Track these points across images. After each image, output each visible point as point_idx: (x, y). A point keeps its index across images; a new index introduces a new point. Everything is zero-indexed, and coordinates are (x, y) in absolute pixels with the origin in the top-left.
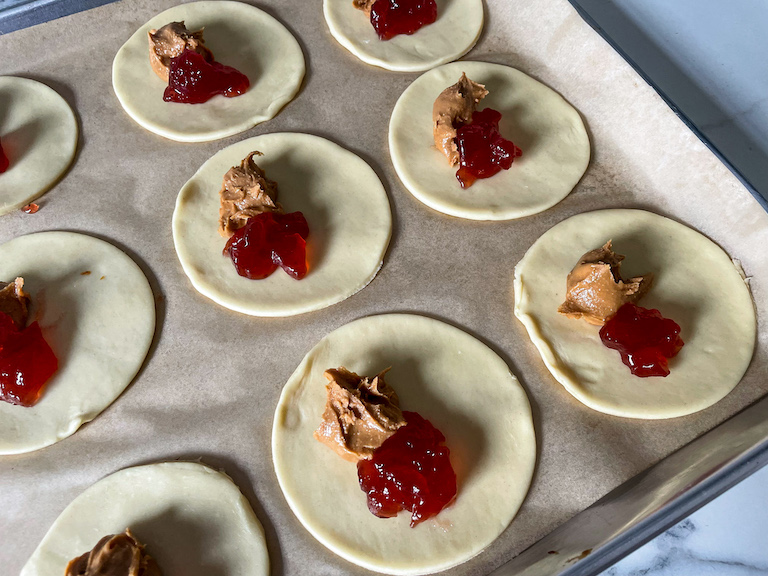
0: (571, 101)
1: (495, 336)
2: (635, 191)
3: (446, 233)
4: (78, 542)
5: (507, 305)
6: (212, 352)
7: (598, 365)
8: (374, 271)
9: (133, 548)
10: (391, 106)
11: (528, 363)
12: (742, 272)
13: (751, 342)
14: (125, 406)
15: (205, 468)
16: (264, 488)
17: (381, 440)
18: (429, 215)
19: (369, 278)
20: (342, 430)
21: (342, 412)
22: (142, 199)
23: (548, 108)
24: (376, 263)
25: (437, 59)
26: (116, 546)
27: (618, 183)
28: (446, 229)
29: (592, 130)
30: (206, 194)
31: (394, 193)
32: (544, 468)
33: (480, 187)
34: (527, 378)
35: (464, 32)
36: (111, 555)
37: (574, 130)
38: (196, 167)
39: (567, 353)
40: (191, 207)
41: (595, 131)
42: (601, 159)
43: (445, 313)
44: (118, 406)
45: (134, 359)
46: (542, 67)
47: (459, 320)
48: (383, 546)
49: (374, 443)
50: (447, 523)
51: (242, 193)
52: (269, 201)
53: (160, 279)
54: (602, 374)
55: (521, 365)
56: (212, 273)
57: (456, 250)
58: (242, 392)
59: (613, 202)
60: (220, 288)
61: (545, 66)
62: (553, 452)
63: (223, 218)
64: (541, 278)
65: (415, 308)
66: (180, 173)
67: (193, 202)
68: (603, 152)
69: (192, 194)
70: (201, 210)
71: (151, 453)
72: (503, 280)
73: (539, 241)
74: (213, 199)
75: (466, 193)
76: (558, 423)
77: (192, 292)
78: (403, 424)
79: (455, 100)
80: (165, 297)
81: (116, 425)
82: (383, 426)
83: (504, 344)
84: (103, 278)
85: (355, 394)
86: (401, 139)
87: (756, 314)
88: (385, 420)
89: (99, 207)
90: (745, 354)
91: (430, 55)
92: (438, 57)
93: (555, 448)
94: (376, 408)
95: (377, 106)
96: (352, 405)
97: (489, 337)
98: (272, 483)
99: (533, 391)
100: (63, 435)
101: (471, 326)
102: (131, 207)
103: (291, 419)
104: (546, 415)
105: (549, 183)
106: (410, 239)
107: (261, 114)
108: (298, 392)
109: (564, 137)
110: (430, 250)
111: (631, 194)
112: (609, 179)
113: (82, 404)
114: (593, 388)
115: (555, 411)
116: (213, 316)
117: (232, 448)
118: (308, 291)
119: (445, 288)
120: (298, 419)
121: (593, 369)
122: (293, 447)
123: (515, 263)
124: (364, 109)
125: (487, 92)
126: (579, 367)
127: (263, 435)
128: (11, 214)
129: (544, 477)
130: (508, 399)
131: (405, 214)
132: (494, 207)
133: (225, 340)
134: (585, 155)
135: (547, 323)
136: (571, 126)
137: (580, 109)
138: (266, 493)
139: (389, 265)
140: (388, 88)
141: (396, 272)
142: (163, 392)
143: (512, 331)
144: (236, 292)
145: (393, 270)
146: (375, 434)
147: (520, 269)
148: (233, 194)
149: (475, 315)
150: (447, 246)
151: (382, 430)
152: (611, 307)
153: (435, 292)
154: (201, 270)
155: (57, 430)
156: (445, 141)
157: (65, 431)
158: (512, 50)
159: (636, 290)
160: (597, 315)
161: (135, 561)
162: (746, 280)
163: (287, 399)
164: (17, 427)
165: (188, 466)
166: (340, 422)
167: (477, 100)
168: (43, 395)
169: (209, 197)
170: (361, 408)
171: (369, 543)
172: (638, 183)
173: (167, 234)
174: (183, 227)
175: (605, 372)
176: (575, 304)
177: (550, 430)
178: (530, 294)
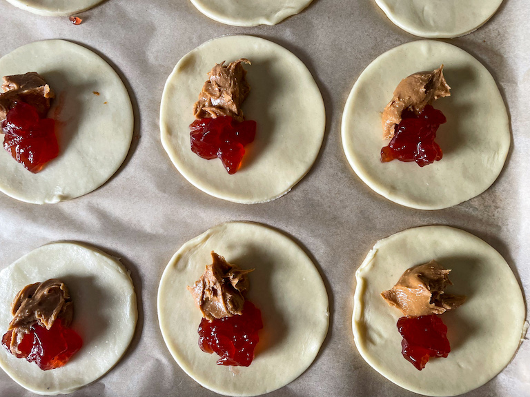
0: (513, 128)
1: (333, 280)
2: (504, 229)
3: (347, 190)
4: (36, 271)
5: (355, 263)
6: (153, 195)
7: (385, 335)
8: (282, 193)
9: (61, 297)
10: (372, 57)
11: (343, 308)
12: (524, 332)
13: (492, 376)
14: (89, 202)
15: (119, 268)
16: (148, 295)
17: (222, 315)
18: (345, 168)
19: (275, 197)
20: (203, 297)
21: (207, 288)
22: (154, 50)
23: (491, 124)
24: (286, 188)
25: (435, 31)
26: (53, 292)
27: (496, 215)
28: (349, 187)
29: (511, 162)
30: (198, 69)
31: (330, 137)
32: (310, 373)
33: (394, 166)
34: (336, 317)
35: (474, 14)
36: (48, 296)
37: (496, 155)
38: (201, 41)
39: (370, 317)
40: (183, 76)
41: (512, 164)
42: (499, 189)
43: (311, 247)
44: (86, 200)
45: (105, 174)
46: (513, 82)
47: (317, 257)
48: (196, 364)
49: (217, 314)
50: (237, 372)
51: (218, 94)
52: (234, 108)
53: (143, 121)
54: (383, 342)
55: (337, 306)
56: (176, 137)
57: (345, 207)
58: (161, 231)
59: (481, 228)
60: (177, 151)
61: (516, 83)
62: (321, 368)
63: (199, 102)
64: (389, 259)
65: (294, 234)
66: (188, 41)
67: (187, 72)
68: (505, 185)
69: (189, 65)
70: (190, 82)
71: (93, 240)
72: (364, 245)
73: (407, 233)
74: (201, 76)
75: (382, 165)
76: (336, 354)
77: (158, 143)
78: (239, 314)
79: (418, 92)
80: (141, 137)
81: (79, 211)
82: (227, 309)
83: (336, 288)
84: (106, 103)
85: (220, 282)
86: (362, 94)
87: (510, 362)
88: (230, 306)
89: (122, 42)
90: (482, 380)
91: (432, 23)
92: (437, 28)
93: (324, 368)
94: (229, 296)
95: (361, 52)
96: (215, 287)
97: (330, 278)
98: (154, 295)
99: (334, 327)
100: (47, 201)
101: (323, 265)
102: (144, 53)
103: (181, 264)
104: (332, 345)
105: (446, 190)
106: (320, 181)
107: (268, 17)
108: (192, 250)
109: (485, 158)
110: (328, 197)
111: (499, 228)
112: (493, 208)
113: (64, 189)
114: (372, 347)
115: (339, 346)
116: (164, 167)
117: (140, 262)
118: (232, 185)
119: (321, 231)
120: (185, 266)
121: (380, 336)
122: (174, 282)
123: (380, 238)
124: (349, 50)
125: (449, 95)
126: (373, 329)
127: (161, 264)
128: (62, 18)
129: (307, 378)
130: (315, 324)
131: (328, 159)
132: (393, 189)
133: (164, 192)
134: (488, 182)
135: (372, 291)
136: (496, 151)
137: (515, 140)
138: (148, 298)
139: (294, 193)
140: (379, 39)
141: (296, 201)
142: (114, 205)
143: (347, 283)
144: (186, 160)
145: (295, 198)
146: (220, 310)
147: (380, 245)
148: (213, 89)
149: (329, 259)
150: (341, 201)
151: (225, 311)
152: (417, 312)
153: (312, 231)
154: (170, 131)
155: (46, 197)
156: (388, 122)
157: (50, 200)
158: (502, 51)
159: (441, 313)
160: (405, 311)
161: (58, 307)
162: (522, 340)
163: (184, 252)
164: (23, 182)
165: (110, 262)
166: (203, 293)
167: (436, 98)
168: (43, 169)
169: (200, 73)
170: (219, 292)
171: (189, 358)
172: (510, 224)
173: (160, 88)
174: (172, 89)
175: (386, 341)
176: (395, 296)
177: (328, 355)
178: (374, 265)
